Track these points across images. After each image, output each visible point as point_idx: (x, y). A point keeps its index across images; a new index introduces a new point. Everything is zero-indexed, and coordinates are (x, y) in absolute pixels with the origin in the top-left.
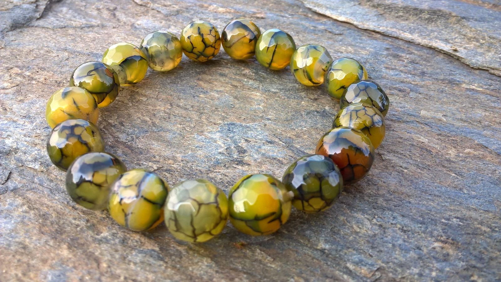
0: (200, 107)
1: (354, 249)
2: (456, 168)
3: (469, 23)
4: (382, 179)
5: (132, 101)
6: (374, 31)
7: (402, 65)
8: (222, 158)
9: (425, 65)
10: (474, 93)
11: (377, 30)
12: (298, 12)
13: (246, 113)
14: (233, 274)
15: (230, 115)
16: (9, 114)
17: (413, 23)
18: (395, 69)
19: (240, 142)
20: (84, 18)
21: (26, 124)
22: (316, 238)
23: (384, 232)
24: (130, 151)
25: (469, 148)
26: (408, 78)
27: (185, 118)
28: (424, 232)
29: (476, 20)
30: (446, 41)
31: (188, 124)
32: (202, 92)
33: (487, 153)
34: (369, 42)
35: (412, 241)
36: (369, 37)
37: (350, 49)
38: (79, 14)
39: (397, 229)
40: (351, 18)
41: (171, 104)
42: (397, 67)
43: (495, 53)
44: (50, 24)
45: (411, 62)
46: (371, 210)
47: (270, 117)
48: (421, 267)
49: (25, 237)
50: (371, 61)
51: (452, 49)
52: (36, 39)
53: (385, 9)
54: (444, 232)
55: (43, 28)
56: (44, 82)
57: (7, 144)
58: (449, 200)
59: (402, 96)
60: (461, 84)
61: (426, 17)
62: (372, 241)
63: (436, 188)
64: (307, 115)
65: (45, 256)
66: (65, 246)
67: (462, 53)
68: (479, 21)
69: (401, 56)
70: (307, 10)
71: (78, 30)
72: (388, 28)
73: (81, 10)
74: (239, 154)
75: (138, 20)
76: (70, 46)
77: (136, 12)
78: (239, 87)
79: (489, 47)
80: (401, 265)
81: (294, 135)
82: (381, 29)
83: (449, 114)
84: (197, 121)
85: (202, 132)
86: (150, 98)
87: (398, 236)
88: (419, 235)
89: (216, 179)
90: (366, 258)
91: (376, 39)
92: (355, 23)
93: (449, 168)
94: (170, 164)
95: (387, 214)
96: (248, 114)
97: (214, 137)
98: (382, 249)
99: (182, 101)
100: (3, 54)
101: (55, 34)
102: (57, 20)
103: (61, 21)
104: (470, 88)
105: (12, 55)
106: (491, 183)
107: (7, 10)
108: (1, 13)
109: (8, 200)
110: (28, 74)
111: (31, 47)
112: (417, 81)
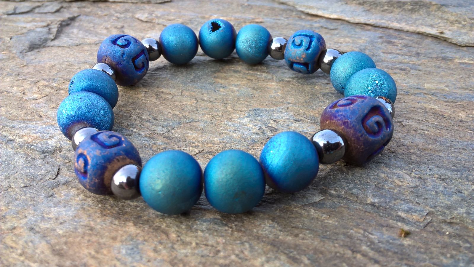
0: (224, 99)
1: (401, 200)
2: (470, 126)
3: (449, 9)
4: (409, 141)
5: (160, 100)
6: (365, 24)
7: (397, 49)
8: (258, 137)
9: (418, 47)
10: (467, 66)
11: (368, 22)
12: (291, 15)
13: (267, 101)
14: (296, 231)
15: (253, 103)
16: (45, 120)
17: (398, 14)
18: (392, 53)
19: (269, 123)
20: (96, 36)
22: (364, 194)
23: (425, 183)
24: (169, 141)
26: (406, 59)
27: (211, 109)
28: (460, 178)
29: (454, 6)
30: (432, 26)
31: (215, 113)
32: (221, 87)
34: (363, 33)
35: (452, 187)
36: (361, 29)
37: (347, 39)
38: (90, 33)
39: (436, 178)
40: (342, 15)
41: (196, 99)
42: (393, 51)
44: (65, 43)
45: (404, 46)
46: (407, 166)
47: (289, 101)
48: (467, 206)
49: (89, 221)
50: (369, 48)
51: (439, 31)
52: (55, 56)
53: (371, 5)
55: (59, 47)
57: (50, 144)
59: (404, 73)
60: (454, 59)
61: (410, 8)
62: (415, 191)
63: (458, 143)
64: (323, 96)
65: (114, 234)
66: (131, 224)
67: (448, 34)
68: (458, 7)
69: (394, 42)
70: (299, 13)
71: (93, 46)
72: (378, 20)
73: (91, 30)
75: (146, 34)
76: (89, 59)
77: (144, 28)
78: (254, 80)
79: (471, 27)
80: (448, 208)
81: (317, 114)
82: (371, 22)
83: (450, 85)
84: (223, 110)
85: (231, 119)
86: (175, 95)
87: (438, 184)
88: (457, 181)
89: (257, 154)
90: (414, 205)
91: (368, 30)
92: (347, 19)
93: (464, 126)
94: (209, 147)
95: (423, 167)
96: (269, 101)
97: (244, 121)
98: (427, 197)
99: (205, 95)
100: (27, 71)
101: (72, 51)
102: (70, 39)
103: (76, 40)
104: (462, 62)
105: (36, 70)
107: (23, 34)
108: (18, 38)
109: (62, 192)
110: (55, 85)
111: (52, 63)
112: (415, 60)
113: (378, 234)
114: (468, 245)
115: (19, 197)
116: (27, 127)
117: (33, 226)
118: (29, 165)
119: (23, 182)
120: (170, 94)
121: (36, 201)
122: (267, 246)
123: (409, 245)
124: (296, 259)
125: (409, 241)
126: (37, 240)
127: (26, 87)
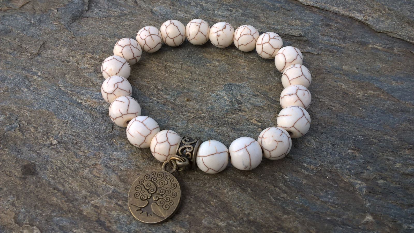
0: (209, 73)
1: (307, 156)
2: (362, 104)
4: (321, 115)
5: (168, 73)
6: (313, 6)
7: (331, 32)
8: (230, 108)
9: (347, 32)
10: (376, 51)
11: (315, 5)
13: (237, 75)
15: (228, 78)
18: (328, 35)
19: (237, 97)
20: (118, 7)
23: (322, 146)
24: (175, 107)
25: (371, 90)
26: (335, 42)
27: (201, 81)
28: (343, 145)
30: (360, 12)
31: (204, 86)
32: (207, 61)
33: (381, 93)
34: (310, 15)
35: (337, 150)
36: (310, 11)
37: (298, 22)
38: (113, 4)
39: (329, 143)
41: (191, 72)
42: (329, 34)
43: (391, 20)
44: (96, 14)
45: (337, 30)
47: (252, 77)
48: (341, 163)
49: (136, 162)
50: (312, 31)
51: (364, 18)
52: (92, 28)
54: (353, 144)
58: (357, 125)
59: (332, 55)
60: (369, 45)
62: (316, 151)
63: (350, 118)
67: (370, 21)
69: (331, 25)
71: (117, 18)
72: (322, 4)
74: (239, 105)
78: (230, 56)
79: (388, 16)
80: (331, 163)
81: (268, 89)
82: (318, 5)
83: (360, 67)
84: (209, 83)
85: (213, 90)
86: (177, 69)
87: (330, 147)
88: (341, 146)
89: (228, 121)
90: (313, 160)
91: (314, 12)
93: (359, 104)
94: (200, 113)
95: (324, 135)
96: (239, 76)
97: (222, 94)
98: (321, 155)
99: (197, 69)
100: (76, 42)
101: (103, 23)
102: (99, 10)
103: (104, 12)
104: (374, 48)
105: (82, 42)
106: (382, 113)
107: (65, 5)
108: (62, 9)
109: (118, 141)
110: (98, 57)
111: (92, 35)
112: (341, 44)
113: (290, 176)
114: (337, 186)
115: (94, 144)
116: (87, 93)
117: (106, 164)
118: (95, 122)
119: (94, 135)
120: (174, 68)
121: (104, 148)
122: (231, 181)
123: (305, 184)
124: (245, 189)
125: (306, 181)
126: (110, 173)
127: (79, 58)
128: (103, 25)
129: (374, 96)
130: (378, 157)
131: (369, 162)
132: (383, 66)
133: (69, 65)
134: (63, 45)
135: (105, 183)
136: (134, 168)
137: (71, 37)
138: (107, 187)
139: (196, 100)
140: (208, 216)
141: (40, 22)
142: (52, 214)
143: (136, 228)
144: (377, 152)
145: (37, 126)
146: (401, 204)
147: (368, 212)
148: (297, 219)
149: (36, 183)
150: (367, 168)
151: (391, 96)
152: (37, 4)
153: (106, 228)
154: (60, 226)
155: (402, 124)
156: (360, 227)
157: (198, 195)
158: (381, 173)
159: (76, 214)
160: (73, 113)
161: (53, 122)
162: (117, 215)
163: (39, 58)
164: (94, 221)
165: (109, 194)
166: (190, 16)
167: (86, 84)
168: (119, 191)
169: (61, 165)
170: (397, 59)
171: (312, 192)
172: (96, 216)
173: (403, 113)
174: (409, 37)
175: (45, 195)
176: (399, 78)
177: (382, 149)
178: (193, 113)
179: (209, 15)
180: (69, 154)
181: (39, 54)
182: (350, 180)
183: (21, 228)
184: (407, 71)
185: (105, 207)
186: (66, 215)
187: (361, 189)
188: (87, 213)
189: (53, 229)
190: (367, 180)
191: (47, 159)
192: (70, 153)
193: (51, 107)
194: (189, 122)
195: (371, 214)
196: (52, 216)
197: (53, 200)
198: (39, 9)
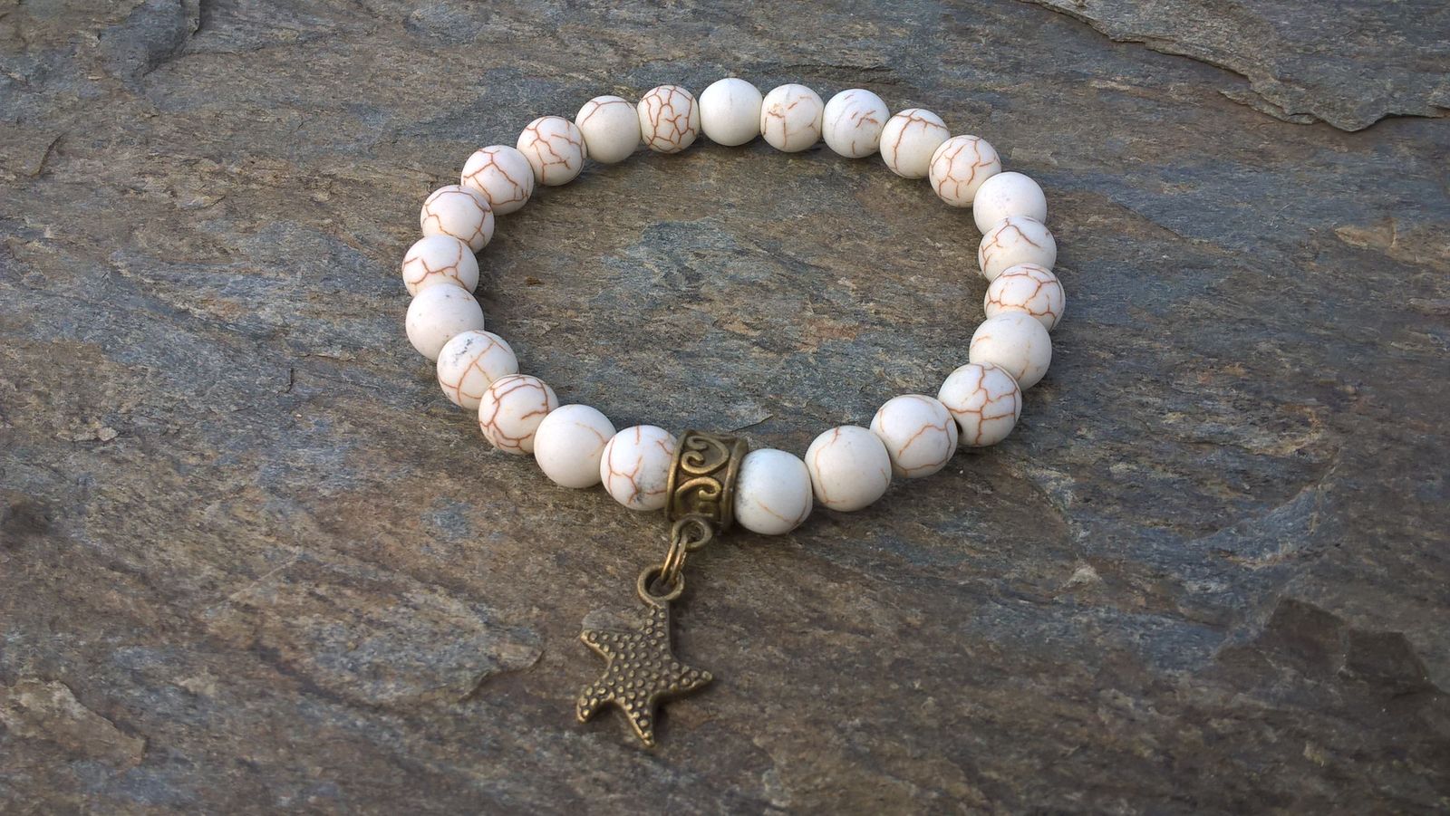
0: (597, 198)
7: (976, 52)
8: (662, 294)
9: (1022, 46)
10: (1113, 98)
13: (685, 199)
15: (657, 208)
16: (237, 261)
18: (963, 62)
19: (686, 260)
20: (296, 16)
21: (281, 275)
25: (1096, 214)
26: (988, 78)
27: (572, 223)
31: (581, 236)
33: (1128, 219)
42: (967, 58)
44: (227, 41)
45: (993, 43)
47: (731, 200)
49: (371, 471)
50: (914, 51)
56: (274, 184)
59: (978, 121)
60: (1090, 80)
64: (800, 187)
67: (1094, 10)
69: (974, 31)
71: (294, 49)
74: (690, 283)
76: (293, 92)
81: (782, 232)
83: (1064, 149)
84: (597, 226)
85: (612, 247)
89: (658, 333)
94: (571, 317)
96: (690, 200)
97: (637, 256)
100: (162, 131)
101: (249, 66)
102: (237, 29)
103: (251, 33)
104: (1106, 89)
105: (183, 130)
106: (1127, 275)
107: (122, 20)
108: (114, 32)
109: (310, 417)
110: (236, 170)
111: (214, 106)
112: (1006, 84)
114: (989, 492)
115: (234, 431)
116: (205, 280)
117: (274, 485)
118: (234, 365)
119: (233, 402)
121: (266, 438)
126: (289, 509)
127: (174, 177)
128: (249, 72)
129: (1106, 230)
130: (1111, 400)
131: (1082, 415)
132: (1135, 139)
133: (144, 201)
134: (123, 142)
135: (272, 540)
136: (365, 488)
137: (147, 116)
138: (279, 551)
139: (558, 279)
140: (599, 607)
141: (43, 75)
142: (110, 640)
143: (375, 657)
144: (1108, 385)
145: (47, 390)
146: (1179, 525)
147: (1083, 555)
148: (868, 590)
149: (52, 556)
150: (1079, 433)
151: (1159, 225)
152: (31, 20)
153: (282, 666)
154: (134, 672)
155: (1188, 303)
156: (1056, 598)
157: (566, 549)
158: (1120, 445)
159: (186, 634)
160: (161, 344)
161: (101, 374)
162: (316, 626)
163: (45, 187)
164: (242, 650)
165: (287, 569)
166: (532, 28)
167: (202, 254)
168: (317, 557)
169: (130, 498)
170: (1175, 117)
171: (914, 516)
172: (248, 633)
173: (1191, 271)
174: (1211, 48)
175: (85, 588)
176: (1182, 171)
177: (1122, 376)
178: (548, 316)
179: (590, 21)
180: (154, 466)
181: (44, 175)
182: (1028, 471)
183: (11, 690)
184: (1206, 151)
185: (275, 607)
186: (153, 640)
187: (1059, 495)
188: (220, 628)
189: (113, 684)
190: (1075, 469)
191: (85, 484)
192: (157, 461)
193: (90, 328)
194: (535, 344)
195: (1091, 561)
196: (108, 644)
197: (109, 601)
198: (37, 35)
